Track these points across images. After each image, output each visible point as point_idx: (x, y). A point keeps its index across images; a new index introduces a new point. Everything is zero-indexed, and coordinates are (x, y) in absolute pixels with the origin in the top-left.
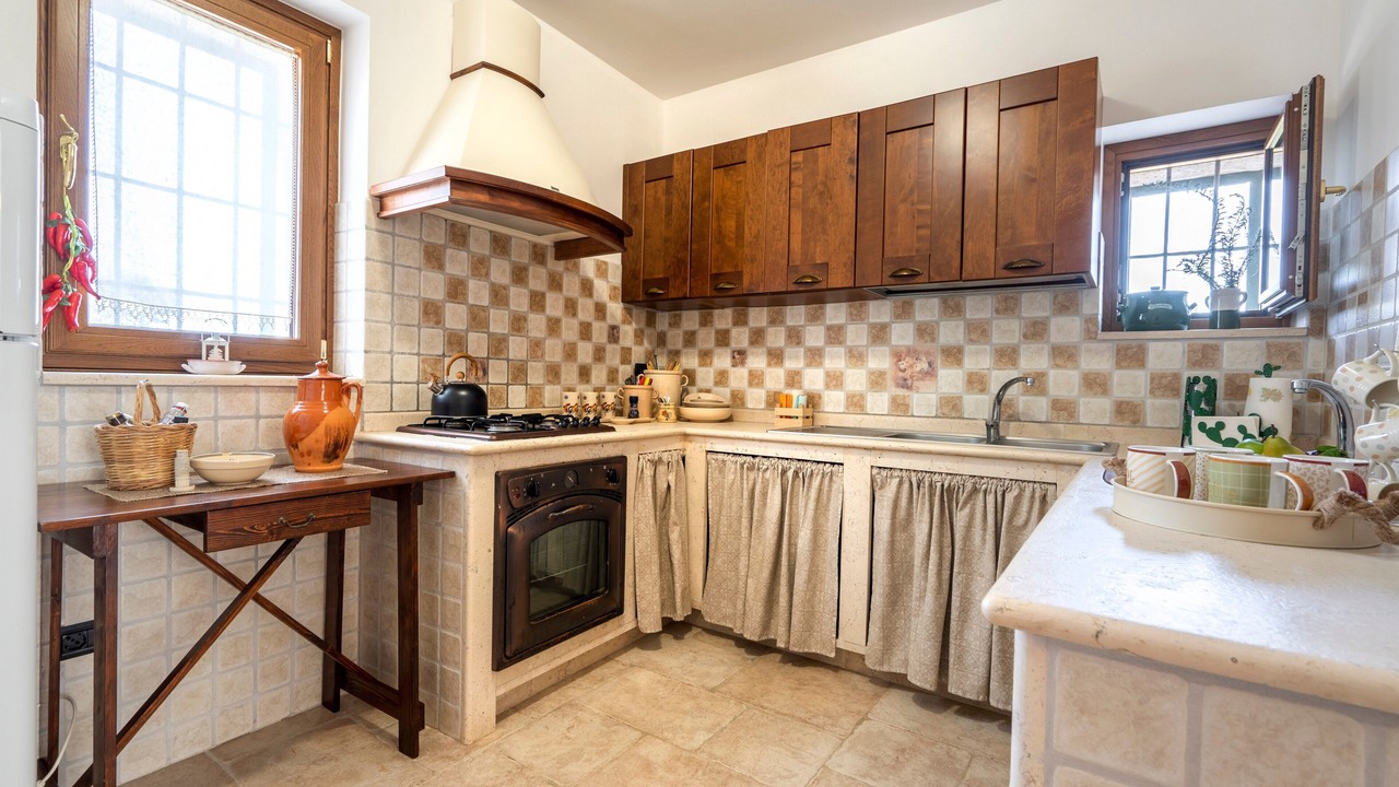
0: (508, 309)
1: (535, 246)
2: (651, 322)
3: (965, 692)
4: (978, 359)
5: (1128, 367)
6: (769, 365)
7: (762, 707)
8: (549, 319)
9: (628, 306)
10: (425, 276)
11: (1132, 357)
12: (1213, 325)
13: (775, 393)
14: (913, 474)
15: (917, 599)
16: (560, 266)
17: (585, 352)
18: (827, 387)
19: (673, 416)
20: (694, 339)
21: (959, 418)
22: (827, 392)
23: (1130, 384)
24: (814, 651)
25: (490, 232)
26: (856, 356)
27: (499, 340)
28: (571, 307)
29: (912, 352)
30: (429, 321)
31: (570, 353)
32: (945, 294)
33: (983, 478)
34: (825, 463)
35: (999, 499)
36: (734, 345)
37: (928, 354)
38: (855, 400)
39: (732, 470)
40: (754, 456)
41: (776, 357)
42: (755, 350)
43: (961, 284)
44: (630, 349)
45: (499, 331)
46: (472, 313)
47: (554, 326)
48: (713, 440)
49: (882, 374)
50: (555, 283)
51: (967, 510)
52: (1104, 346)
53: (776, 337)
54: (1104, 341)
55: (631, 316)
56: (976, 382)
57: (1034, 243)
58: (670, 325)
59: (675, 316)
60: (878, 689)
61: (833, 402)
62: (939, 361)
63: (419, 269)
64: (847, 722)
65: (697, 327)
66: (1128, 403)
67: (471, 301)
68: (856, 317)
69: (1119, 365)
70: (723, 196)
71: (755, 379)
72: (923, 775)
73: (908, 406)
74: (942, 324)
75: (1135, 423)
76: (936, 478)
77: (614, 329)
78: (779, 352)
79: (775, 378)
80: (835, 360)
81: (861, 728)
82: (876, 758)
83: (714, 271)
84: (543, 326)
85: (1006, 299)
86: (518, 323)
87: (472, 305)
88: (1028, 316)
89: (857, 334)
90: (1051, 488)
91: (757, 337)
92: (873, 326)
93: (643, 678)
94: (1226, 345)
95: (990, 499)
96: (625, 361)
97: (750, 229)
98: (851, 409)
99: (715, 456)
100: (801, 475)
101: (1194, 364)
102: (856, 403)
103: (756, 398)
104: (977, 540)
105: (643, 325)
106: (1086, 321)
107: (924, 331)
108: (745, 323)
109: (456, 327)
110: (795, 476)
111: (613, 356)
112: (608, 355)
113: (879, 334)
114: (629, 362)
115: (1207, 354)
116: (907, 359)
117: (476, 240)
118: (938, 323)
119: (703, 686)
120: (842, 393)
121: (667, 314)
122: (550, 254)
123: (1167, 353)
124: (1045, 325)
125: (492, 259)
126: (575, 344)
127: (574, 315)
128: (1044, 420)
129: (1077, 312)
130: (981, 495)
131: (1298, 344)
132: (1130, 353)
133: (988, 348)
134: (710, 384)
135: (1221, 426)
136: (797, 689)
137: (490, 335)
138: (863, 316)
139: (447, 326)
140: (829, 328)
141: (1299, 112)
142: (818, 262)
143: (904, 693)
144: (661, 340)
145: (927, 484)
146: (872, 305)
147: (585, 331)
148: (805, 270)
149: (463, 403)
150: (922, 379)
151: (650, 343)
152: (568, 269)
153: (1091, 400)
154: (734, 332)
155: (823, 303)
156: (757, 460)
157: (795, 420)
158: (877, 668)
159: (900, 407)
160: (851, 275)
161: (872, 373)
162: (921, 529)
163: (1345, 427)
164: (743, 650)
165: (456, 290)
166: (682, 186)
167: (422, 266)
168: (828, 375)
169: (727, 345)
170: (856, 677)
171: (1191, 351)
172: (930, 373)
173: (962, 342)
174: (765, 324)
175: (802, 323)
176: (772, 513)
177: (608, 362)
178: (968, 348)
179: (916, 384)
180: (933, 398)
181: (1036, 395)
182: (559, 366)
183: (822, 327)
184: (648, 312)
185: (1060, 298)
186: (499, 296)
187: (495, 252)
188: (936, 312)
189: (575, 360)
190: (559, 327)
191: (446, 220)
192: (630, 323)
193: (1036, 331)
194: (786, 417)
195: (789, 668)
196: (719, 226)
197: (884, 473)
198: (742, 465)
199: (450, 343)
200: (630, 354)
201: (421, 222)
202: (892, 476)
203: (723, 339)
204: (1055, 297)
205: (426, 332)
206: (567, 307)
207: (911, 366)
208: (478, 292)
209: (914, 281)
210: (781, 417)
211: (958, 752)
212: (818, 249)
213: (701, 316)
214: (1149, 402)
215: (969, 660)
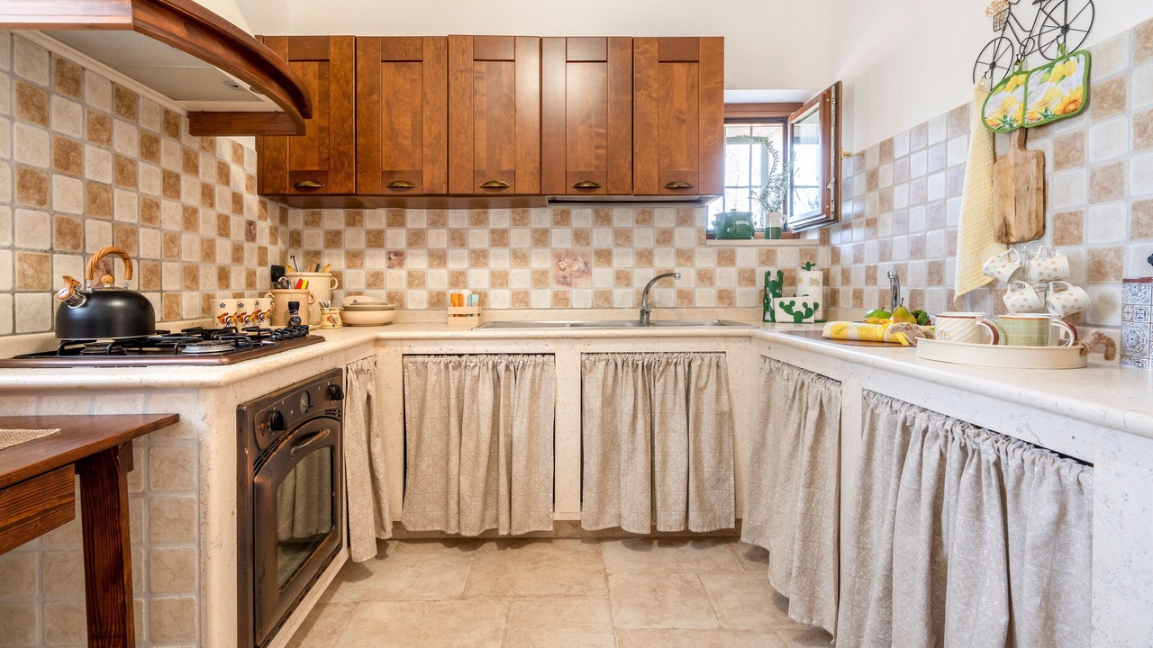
0: (137, 191)
1: (167, 112)
2: (283, 219)
3: (671, 528)
4: (624, 260)
5: (725, 265)
6: (431, 266)
7: (520, 596)
8: (185, 209)
9: (264, 199)
10: (18, 129)
11: (727, 258)
12: (767, 237)
13: (439, 293)
14: (618, 356)
15: (625, 461)
16: (195, 143)
17: (223, 250)
18: (493, 285)
19: (339, 322)
20: (340, 239)
21: (610, 308)
22: (493, 291)
23: (726, 277)
24: (532, 529)
25: (112, 83)
26: (520, 257)
27: (127, 232)
28: (208, 194)
29: (570, 254)
30: (27, 198)
31: (209, 252)
32: (598, 207)
33: (673, 353)
34: (536, 354)
35: (687, 368)
36: (389, 246)
37: (583, 255)
38: (520, 297)
39: (434, 371)
40: (460, 355)
41: (438, 258)
42: (414, 251)
43: (631, 198)
44: (266, 248)
45: (125, 219)
46: (89, 192)
47: (190, 217)
48: (411, 343)
49: (544, 273)
50: (191, 165)
51: (662, 381)
52: (710, 250)
53: (437, 239)
54: (710, 246)
55: (266, 211)
56: (623, 278)
57: (685, 170)
58: (306, 223)
59: (313, 214)
60: (597, 546)
61: (500, 300)
62: (593, 261)
63: (11, 118)
64: (597, 582)
65: (342, 226)
66: (725, 291)
67: (88, 175)
68: (520, 222)
69: (719, 264)
70: (395, 93)
71: (415, 280)
72: (683, 604)
73: (568, 299)
74: (594, 230)
75: (730, 304)
76: (637, 357)
77: (251, 224)
78: (441, 253)
79: (438, 279)
80: (500, 260)
81: (612, 584)
82: (643, 605)
83: (386, 168)
84: (179, 216)
85: (644, 212)
86: (150, 211)
87: (90, 182)
88: (660, 226)
89: (520, 237)
90: (723, 355)
91: (417, 238)
92: (535, 231)
93: (379, 612)
94: (779, 250)
95: (680, 369)
96: (262, 262)
97: (430, 129)
98: (517, 305)
99: (412, 359)
100: (512, 368)
101: (763, 263)
102: (521, 300)
103: (416, 299)
104: (670, 404)
105: (277, 223)
106: (699, 232)
107: (581, 237)
108: (402, 224)
109: (69, 211)
110: (506, 370)
111: (251, 260)
112: (246, 255)
113: (541, 238)
114: (266, 264)
115: (768, 257)
116: (567, 260)
117: (94, 90)
118: (591, 230)
119: (450, 597)
120: (507, 291)
121: (301, 212)
122: (184, 125)
123: (747, 254)
124: (671, 233)
125: (115, 120)
126: (213, 241)
127: (212, 205)
128: (672, 306)
129: (692, 225)
130: (672, 367)
131: (815, 250)
132: (726, 255)
133: (631, 250)
134: (361, 286)
135: (793, 303)
136: (535, 569)
137: (115, 225)
138: (526, 222)
139: (55, 207)
140: (493, 232)
141: (830, 101)
142: (505, 168)
143: (614, 543)
144: (295, 239)
145: (630, 363)
146: (534, 213)
147: (223, 226)
148: (491, 175)
149: (120, 318)
150: (580, 277)
151: (284, 242)
152: (204, 148)
153: (703, 289)
154: (390, 233)
155: (487, 208)
156: (464, 358)
157: (469, 318)
158: (594, 529)
159: (561, 301)
160: (537, 183)
161: (535, 272)
162: (626, 402)
163: (896, 299)
164: (456, 549)
165: (67, 156)
166: (342, 73)
167: (16, 116)
168: (493, 274)
169: (381, 246)
170: (570, 542)
171: (761, 254)
172: (586, 272)
173: (611, 247)
174: (425, 226)
175: (465, 226)
176: (486, 408)
177: (246, 263)
178: (616, 251)
179: (575, 281)
180: (590, 293)
181: (666, 287)
182: (197, 267)
183: (487, 231)
184: (281, 208)
185: (681, 213)
186: (124, 172)
187: (119, 112)
188: (590, 221)
189: (214, 260)
190: (196, 219)
191: (50, 53)
192: (265, 219)
193: (665, 238)
194: (459, 315)
195: (509, 551)
196: (391, 122)
197: (592, 358)
198: (447, 366)
199: (60, 233)
200: (266, 255)
201: (12, 47)
202: (599, 360)
203: (376, 240)
204: (678, 213)
205: (25, 215)
206: (203, 194)
207: (570, 266)
208: (96, 162)
209: (594, 193)
210: (454, 315)
211: (688, 576)
212: (504, 157)
213: (348, 215)
214: (738, 289)
215: (671, 501)
